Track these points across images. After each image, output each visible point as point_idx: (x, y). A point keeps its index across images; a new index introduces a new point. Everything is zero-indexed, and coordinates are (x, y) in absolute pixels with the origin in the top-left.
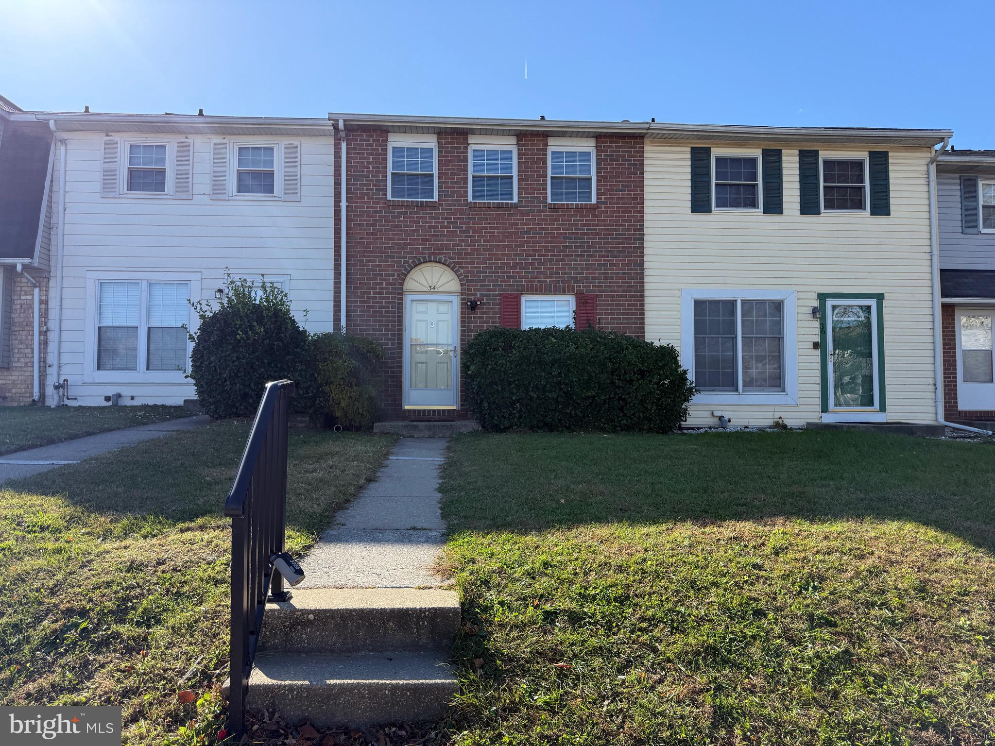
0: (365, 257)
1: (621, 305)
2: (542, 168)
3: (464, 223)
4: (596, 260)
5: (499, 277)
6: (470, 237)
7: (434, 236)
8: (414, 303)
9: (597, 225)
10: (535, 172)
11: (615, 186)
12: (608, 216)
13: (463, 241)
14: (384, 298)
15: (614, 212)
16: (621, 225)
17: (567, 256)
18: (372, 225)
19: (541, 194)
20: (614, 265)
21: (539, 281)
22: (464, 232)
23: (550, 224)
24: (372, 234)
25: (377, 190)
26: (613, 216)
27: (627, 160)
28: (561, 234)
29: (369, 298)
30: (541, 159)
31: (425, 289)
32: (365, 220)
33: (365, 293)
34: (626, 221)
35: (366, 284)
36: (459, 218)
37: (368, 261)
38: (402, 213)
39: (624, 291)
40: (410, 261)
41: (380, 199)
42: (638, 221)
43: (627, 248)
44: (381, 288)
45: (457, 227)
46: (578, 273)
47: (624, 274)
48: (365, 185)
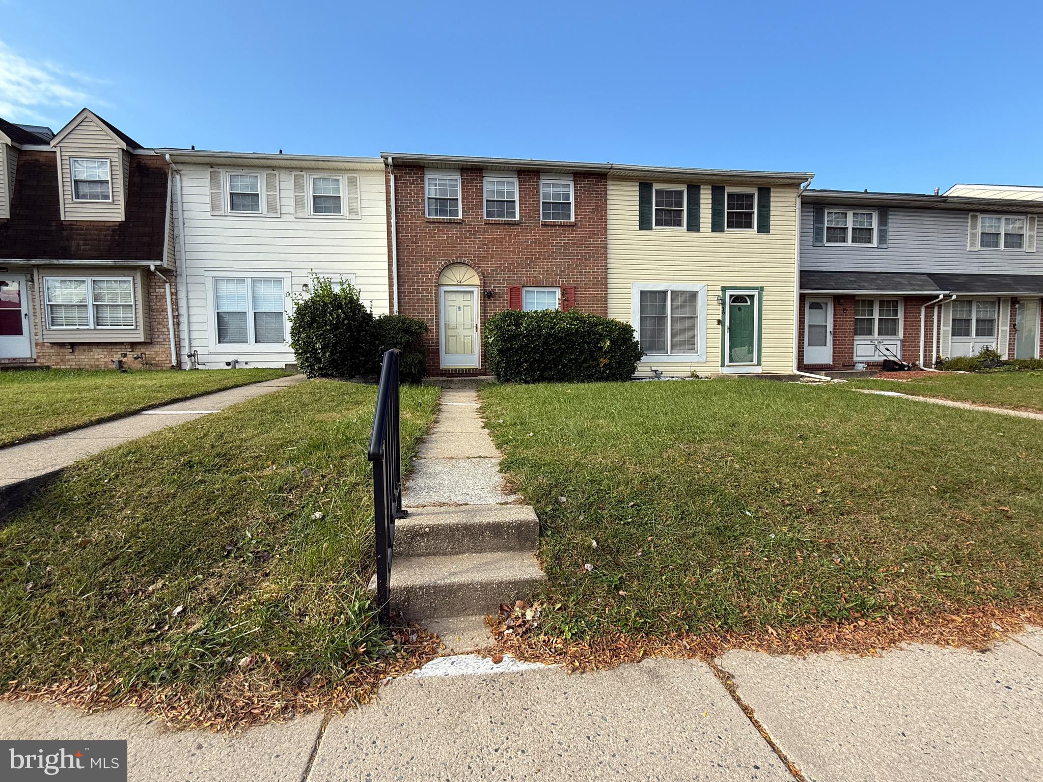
0: (410, 259)
1: (591, 294)
2: (536, 195)
3: (481, 235)
4: (575, 262)
5: (507, 274)
6: (486, 244)
7: (459, 244)
8: (446, 294)
9: (575, 237)
10: (532, 198)
11: (587, 209)
12: (583, 231)
13: (480, 248)
14: (425, 290)
15: (587, 228)
16: (591, 238)
17: (555, 259)
18: (415, 236)
19: (536, 214)
20: (587, 266)
21: (535, 277)
22: (481, 241)
23: (543, 236)
24: (415, 243)
25: (418, 210)
26: (586, 231)
27: (595, 191)
28: (550, 243)
29: (414, 289)
30: (535, 188)
31: (455, 283)
32: (409, 233)
33: (411, 286)
34: (595, 234)
35: (411, 279)
36: (477, 231)
37: (412, 262)
38: (436, 227)
39: (593, 284)
40: (443, 263)
41: (420, 217)
42: (603, 235)
43: (596, 253)
44: (422, 283)
45: (476, 238)
46: (562, 271)
47: (593, 272)
48: (409, 207)
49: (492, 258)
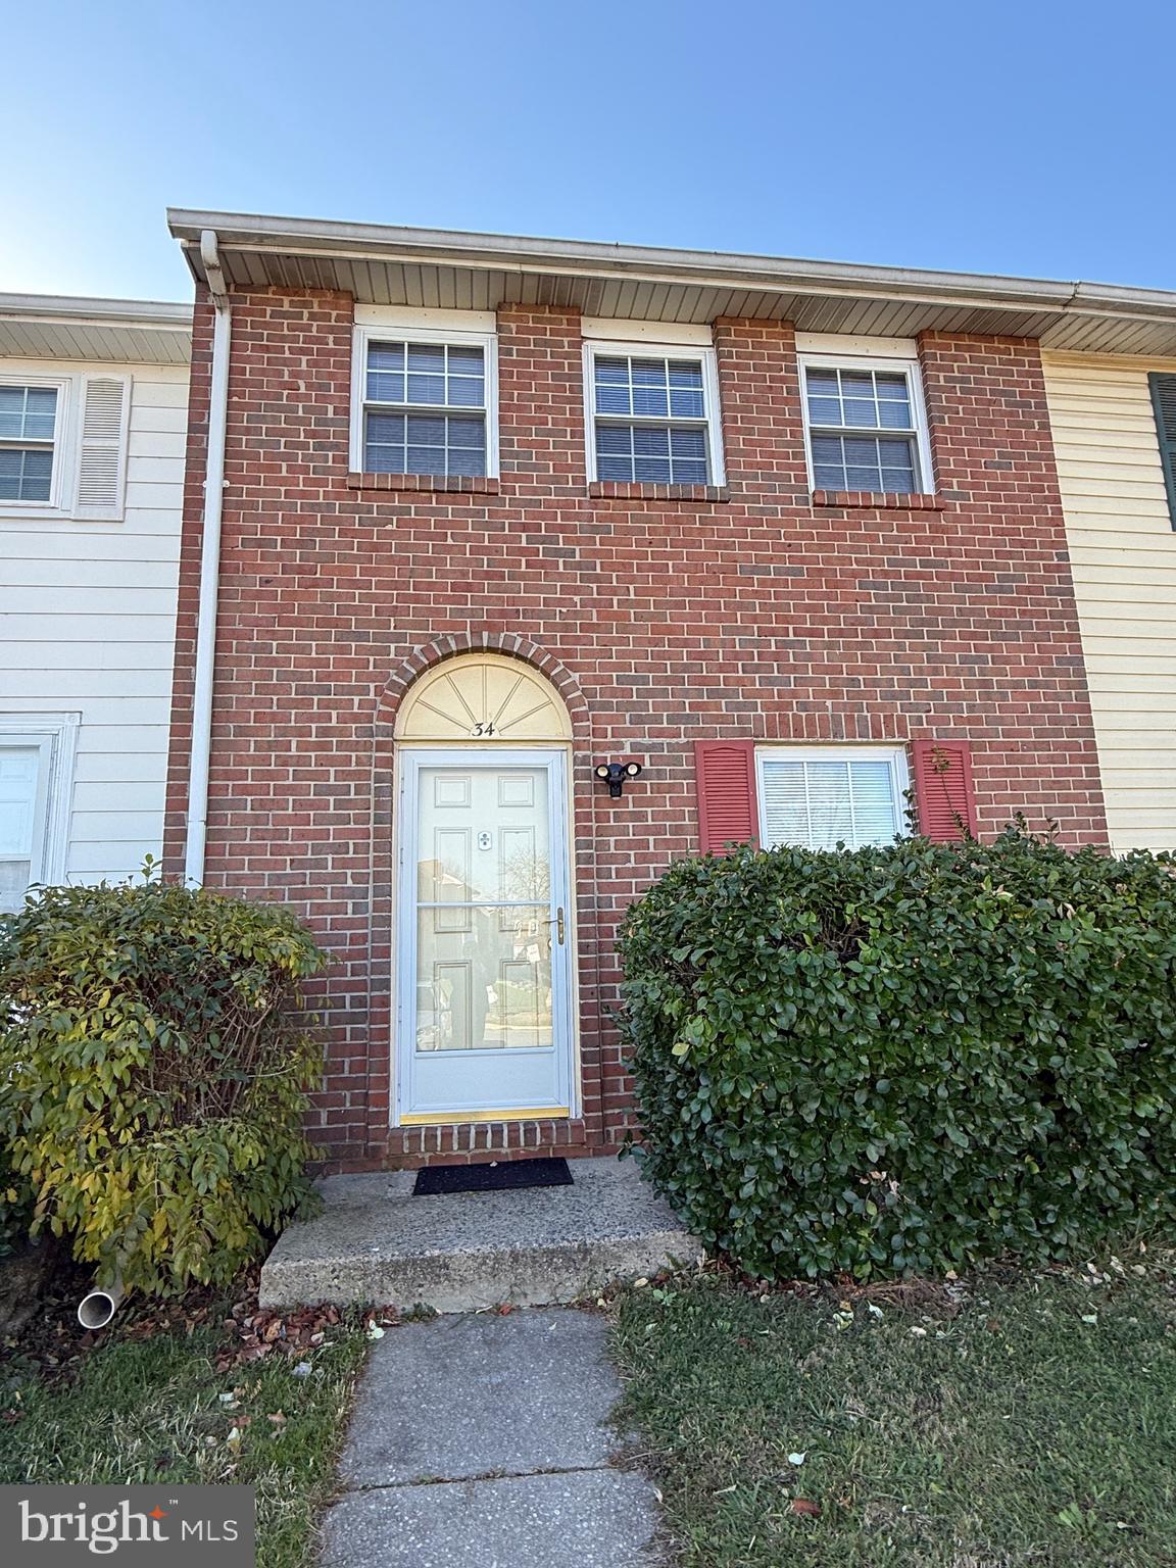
0: (274, 635)
1: (1038, 773)
2: (785, 402)
3: (578, 542)
4: (956, 647)
5: (686, 694)
6: (597, 579)
7: (488, 575)
8: (429, 778)
9: (950, 553)
10: (771, 411)
11: (982, 454)
12: (973, 530)
13: (576, 591)
14: (332, 761)
15: (988, 520)
16: (1010, 555)
17: (876, 634)
18: (300, 544)
19: (790, 467)
20: (1007, 660)
21: (804, 707)
22: (579, 566)
23: (821, 548)
24: (300, 570)
25: (319, 447)
26: (986, 531)
27: (1003, 393)
28: (854, 574)
30: (783, 380)
31: (464, 735)
32: (278, 531)
33: (270, 746)
34: (1023, 544)
35: (274, 718)
36: (562, 529)
37: (282, 649)
38: (393, 511)
39: (1040, 733)
40: (417, 648)
41: (327, 471)
42: (1053, 545)
43: (1032, 614)
44: (324, 732)
45: (558, 553)
46: (912, 683)
47: (1034, 684)
48: (283, 433)
49: (622, 629)
